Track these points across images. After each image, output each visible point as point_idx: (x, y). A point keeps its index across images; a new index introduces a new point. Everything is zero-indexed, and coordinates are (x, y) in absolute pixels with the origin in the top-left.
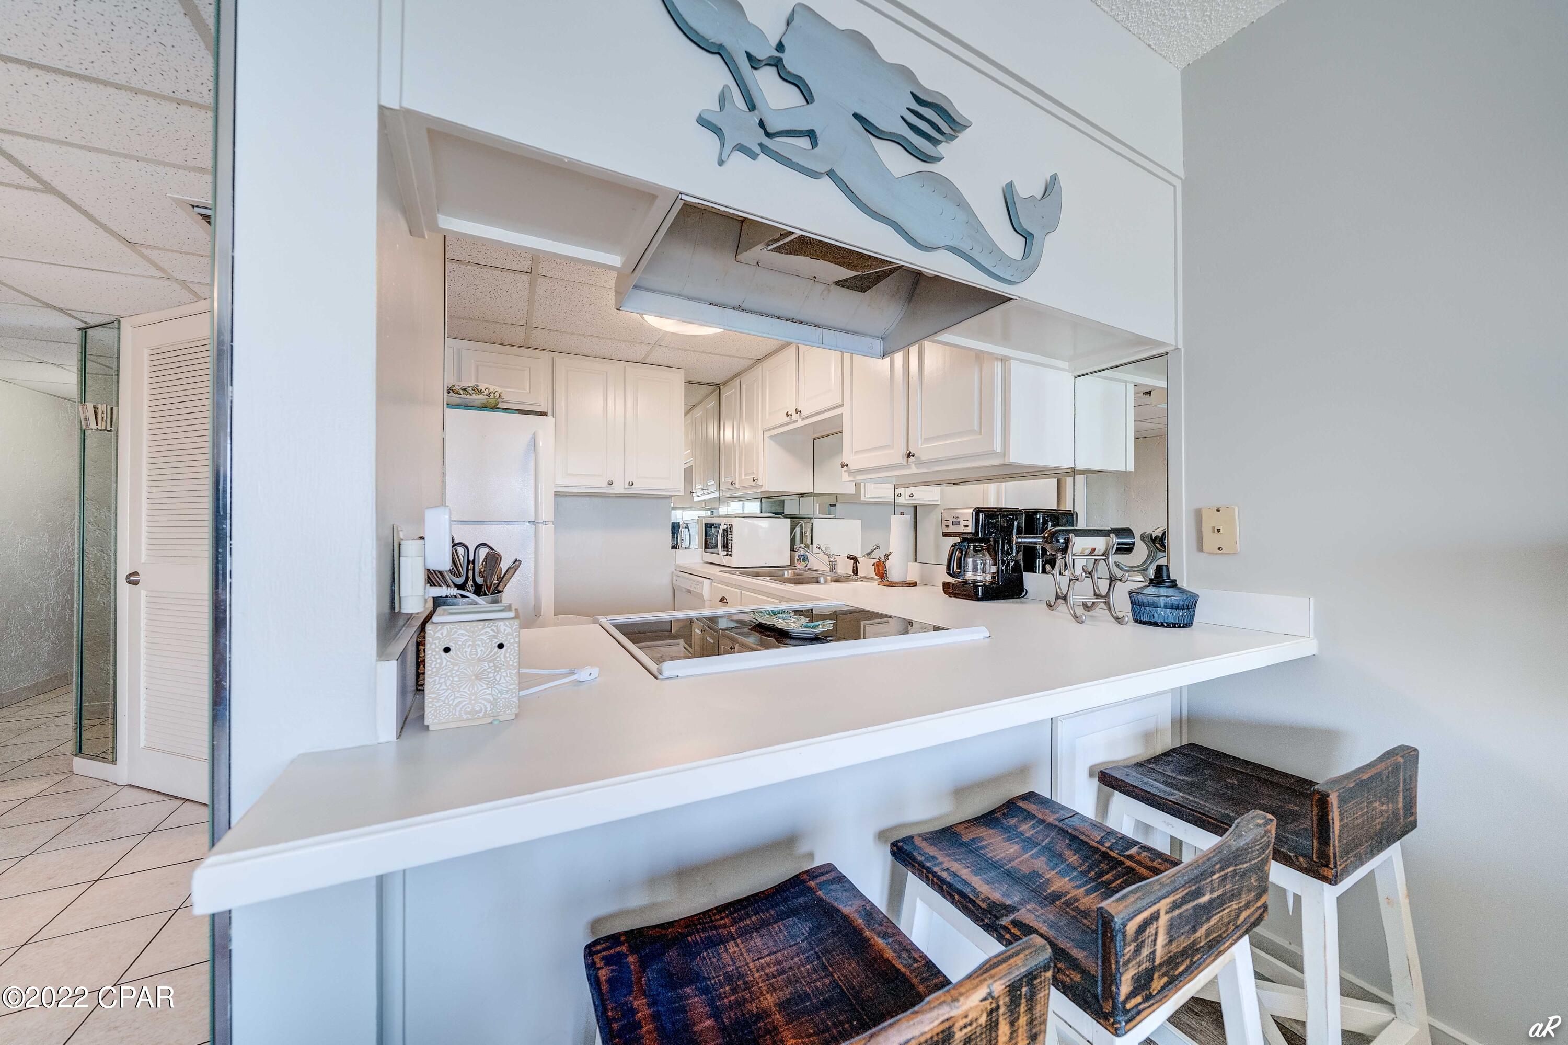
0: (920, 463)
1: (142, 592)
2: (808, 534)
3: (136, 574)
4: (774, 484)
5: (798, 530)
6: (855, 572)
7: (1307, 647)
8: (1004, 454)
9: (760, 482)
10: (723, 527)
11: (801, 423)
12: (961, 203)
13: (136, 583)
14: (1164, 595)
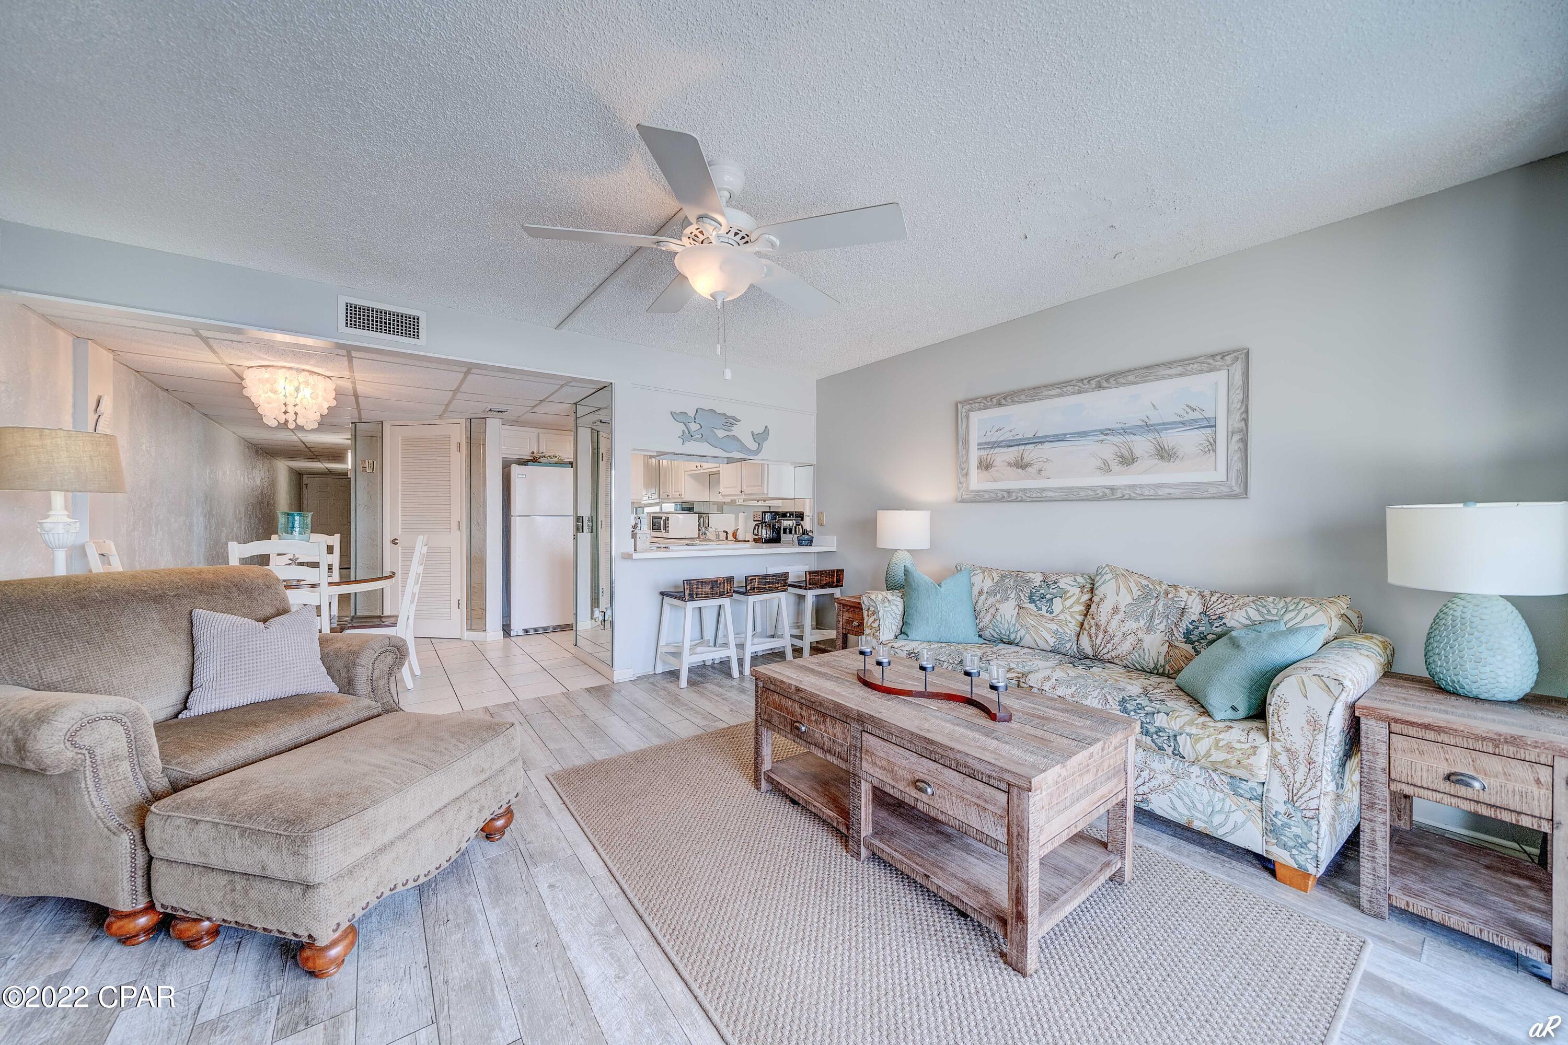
0: (745, 495)
1: (399, 548)
2: (707, 522)
3: (396, 539)
4: (689, 496)
5: (702, 520)
6: (727, 538)
7: (834, 549)
8: (767, 494)
9: (683, 496)
10: (664, 518)
11: (702, 471)
12: (738, 440)
13: (396, 544)
14: (806, 537)
